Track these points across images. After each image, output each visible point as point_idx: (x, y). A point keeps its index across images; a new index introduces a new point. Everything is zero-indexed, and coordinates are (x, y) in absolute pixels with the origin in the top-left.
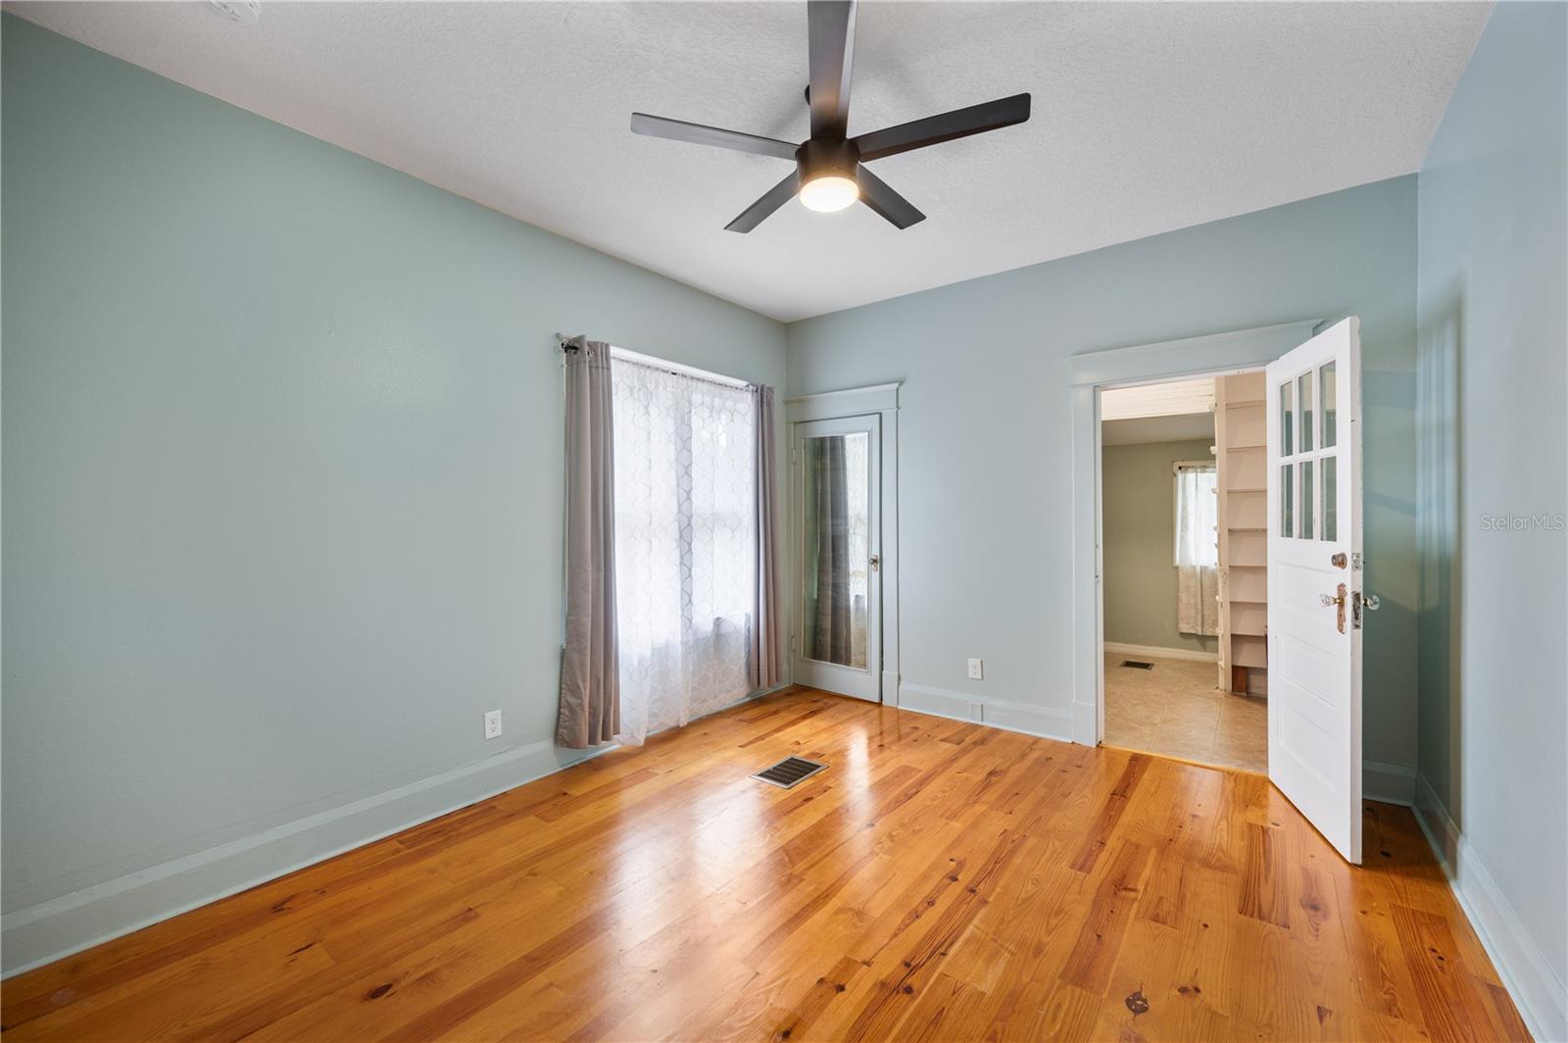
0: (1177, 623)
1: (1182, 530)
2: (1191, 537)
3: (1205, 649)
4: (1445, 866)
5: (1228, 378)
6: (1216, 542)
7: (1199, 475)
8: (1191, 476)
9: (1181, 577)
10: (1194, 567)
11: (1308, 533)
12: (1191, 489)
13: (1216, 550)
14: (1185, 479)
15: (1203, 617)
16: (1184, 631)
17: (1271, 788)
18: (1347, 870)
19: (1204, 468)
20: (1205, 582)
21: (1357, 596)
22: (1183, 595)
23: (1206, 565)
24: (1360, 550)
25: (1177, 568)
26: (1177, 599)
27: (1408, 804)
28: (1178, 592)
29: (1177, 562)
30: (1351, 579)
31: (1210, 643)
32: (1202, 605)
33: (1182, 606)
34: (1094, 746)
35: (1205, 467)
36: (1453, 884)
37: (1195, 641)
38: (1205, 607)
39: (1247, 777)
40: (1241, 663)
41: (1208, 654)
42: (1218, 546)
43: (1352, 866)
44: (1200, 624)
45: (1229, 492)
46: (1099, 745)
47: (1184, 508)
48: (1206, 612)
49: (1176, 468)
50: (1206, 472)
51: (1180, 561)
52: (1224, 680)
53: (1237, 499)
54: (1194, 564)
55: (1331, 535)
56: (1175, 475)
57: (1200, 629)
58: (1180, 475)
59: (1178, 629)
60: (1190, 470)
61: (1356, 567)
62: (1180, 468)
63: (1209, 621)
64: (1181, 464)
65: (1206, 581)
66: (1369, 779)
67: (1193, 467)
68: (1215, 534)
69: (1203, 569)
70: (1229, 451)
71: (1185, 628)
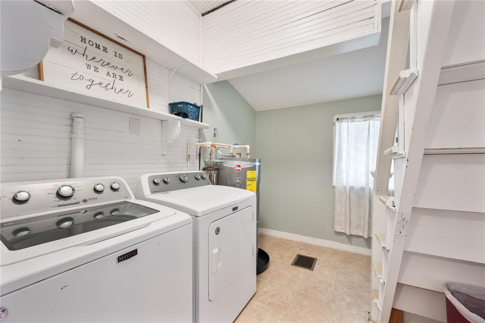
0: (333, 225)
1: (338, 162)
7: (350, 123)
8: (344, 124)
9: (337, 193)
10: (345, 187)
12: (345, 134)
14: (340, 127)
15: (350, 222)
22: (338, 206)
23: (353, 185)
25: (334, 187)
26: (334, 209)
29: (334, 183)
32: (350, 213)
33: (337, 213)
35: (354, 118)
37: (344, 237)
38: (352, 215)
41: (353, 247)
44: (348, 227)
47: (340, 146)
48: (353, 219)
49: (335, 120)
50: (354, 122)
51: (336, 183)
54: (345, 184)
56: (334, 124)
57: (348, 230)
58: (337, 124)
60: (344, 120)
62: (338, 120)
64: (338, 116)
65: (353, 197)
67: (346, 118)
69: (351, 189)
71: (338, 229)
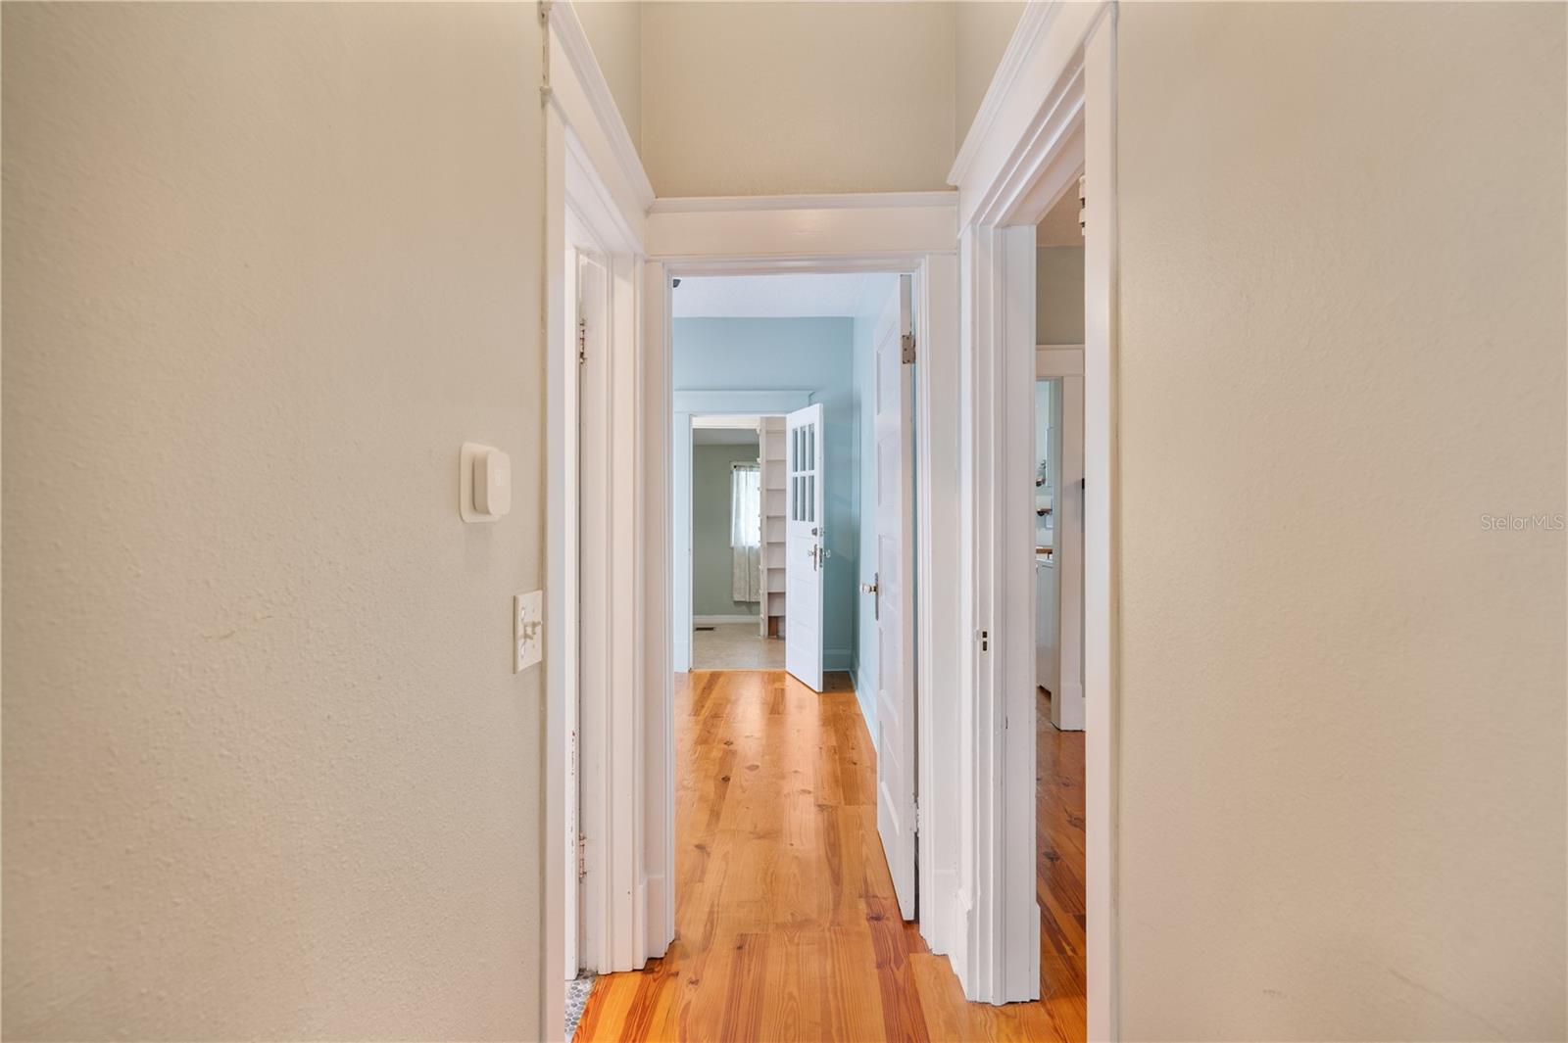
0: (732, 593)
1: (736, 519)
2: (742, 524)
3: (751, 613)
4: (854, 681)
5: (767, 418)
6: (759, 525)
7: (748, 473)
8: (743, 473)
9: (735, 553)
10: (744, 548)
11: (804, 519)
12: (742, 484)
13: (759, 532)
14: (738, 475)
15: (750, 587)
16: (737, 599)
17: (787, 676)
18: (816, 696)
19: (751, 468)
20: (752, 556)
21: (821, 550)
22: (736, 571)
23: (752, 544)
24: (822, 526)
25: (732, 549)
26: (732, 574)
27: (848, 669)
28: (733, 568)
29: (733, 544)
30: (819, 541)
31: (754, 608)
32: (750, 576)
33: (735, 579)
34: (687, 671)
35: (753, 468)
36: (857, 693)
37: (744, 607)
38: (751, 578)
39: (775, 673)
40: (773, 615)
41: (756, 614)
42: (760, 529)
43: (818, 693)
44: (748, 593)
45: (767, 490)
46: (690, 671)
47: (738, 499)
48: (752, 583)
49: (733, 467)
50: (753, 471)
51: (735, 544)
52: (763, 629)
53: (771, 494)
54: (744, 545)
55: (812, 519)
56: (732, 473)
57: (748, 598)
58: (735, 473)
59: (732, 597)
60: (742, 469)
61: (821, 535)
62: (735, 467)
63: (754, 591)
64: (736, 463)
65: (753, 558)
66: (826, 658)
67: (745, 467)
68: (759, 519)
69: (751, 548)
70: (767, 462)
71: (737, 597)
